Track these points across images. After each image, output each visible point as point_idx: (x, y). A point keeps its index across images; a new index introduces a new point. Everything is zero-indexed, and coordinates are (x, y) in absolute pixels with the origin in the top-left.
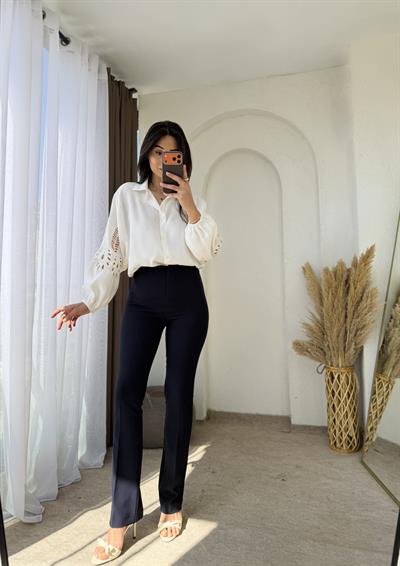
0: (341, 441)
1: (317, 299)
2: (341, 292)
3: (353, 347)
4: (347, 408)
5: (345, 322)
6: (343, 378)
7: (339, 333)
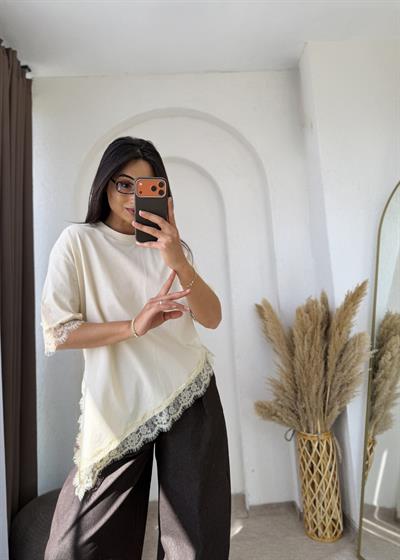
2: (318, 338)
5: (325, 375)
7: (318, 389)
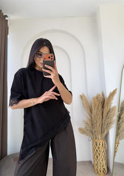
0: (100, 171)
1: (89, 110)
2: (100, 107)
3: (106, 131)
4: (103, 157)
5: (102, 120)
6: (101, 144)
7: (100, 125)
